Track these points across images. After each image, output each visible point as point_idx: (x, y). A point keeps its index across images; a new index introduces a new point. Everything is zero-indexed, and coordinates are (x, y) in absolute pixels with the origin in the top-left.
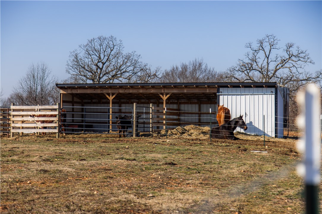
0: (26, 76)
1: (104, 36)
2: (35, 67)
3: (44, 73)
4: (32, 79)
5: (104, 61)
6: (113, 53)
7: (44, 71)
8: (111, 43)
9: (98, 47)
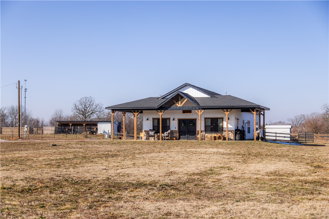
0: (54, 114)
1: (87, 97)
2: (58, 110)
3: (61, 113)
4: (56, 115)
5: (87, 107)
6: (91, 103)
7: (61, 112)
8: (90, 99)
9: (85, 101)
